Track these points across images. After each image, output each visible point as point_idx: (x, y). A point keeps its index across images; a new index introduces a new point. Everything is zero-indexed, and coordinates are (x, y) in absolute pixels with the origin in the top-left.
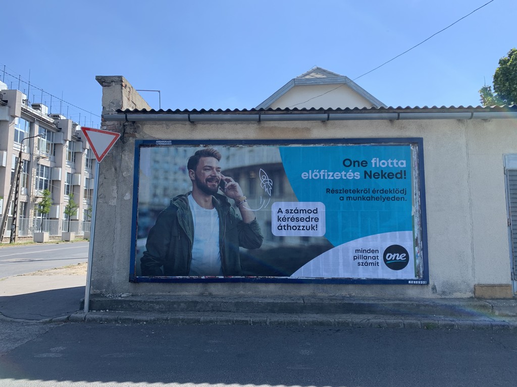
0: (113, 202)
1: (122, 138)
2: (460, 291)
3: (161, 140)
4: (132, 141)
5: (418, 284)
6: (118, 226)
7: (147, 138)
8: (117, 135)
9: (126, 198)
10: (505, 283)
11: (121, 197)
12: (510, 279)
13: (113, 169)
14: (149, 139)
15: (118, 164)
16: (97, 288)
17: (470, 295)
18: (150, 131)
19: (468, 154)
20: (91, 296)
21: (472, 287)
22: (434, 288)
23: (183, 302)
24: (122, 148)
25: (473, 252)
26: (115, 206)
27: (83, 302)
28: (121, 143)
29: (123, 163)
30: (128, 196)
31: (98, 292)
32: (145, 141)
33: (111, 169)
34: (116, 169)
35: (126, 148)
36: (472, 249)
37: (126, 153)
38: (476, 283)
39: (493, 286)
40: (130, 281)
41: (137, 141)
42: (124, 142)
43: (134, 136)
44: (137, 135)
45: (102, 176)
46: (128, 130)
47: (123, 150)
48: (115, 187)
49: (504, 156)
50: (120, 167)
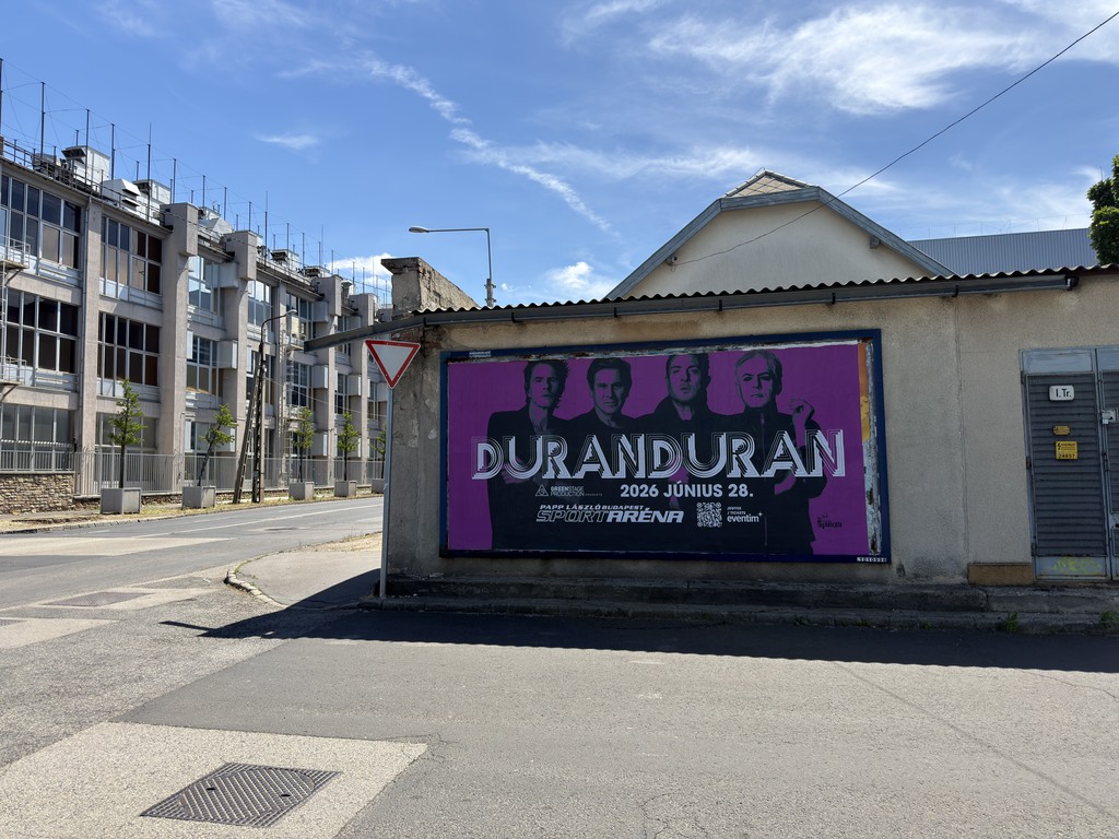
0: (414, 443)
1: (421, 351)
2: (943, 573)
3: (476, 351)
4: (435, 353)
5: (873, 563)
6: (422, 476)
7: (456, 348)
8: (416, 347)
9: (430, 437)
10: (1020, 561)
11: (424, 436)
12: (1030, 554)
13: (412, 396)
14: (460, 349)
15: (418, 388)
16: (397, 566)
17: (959, 579)
18: (462, 339)
19: (958, 352)
20: (388, 576)
21: (964, 567)
22: (901, 569)
23: (513, 585)
24: (423, 364)
25: (966, 511)
26: (417, 449)
27: (378, 585)
28: (421, 358)
29: (424, 387)
30: (434, 434)
31: (398, 571)
32: (453, 353)
33: (408, 394)
34: (415, 396)
35: (429, 364)
36: (965, 506)
37: (429, 371)
38: (971, 560)
39: (1000, 565)
40: (441, 555)
41: (442, 354)
42: (425, 356)
43: (438, 346)
44: (443, 345)
45: (397, 406)
46: (430, 337)
47: (424, 367)
48: (415, 422)
49: (1021, 353)
50: (421, 392)
